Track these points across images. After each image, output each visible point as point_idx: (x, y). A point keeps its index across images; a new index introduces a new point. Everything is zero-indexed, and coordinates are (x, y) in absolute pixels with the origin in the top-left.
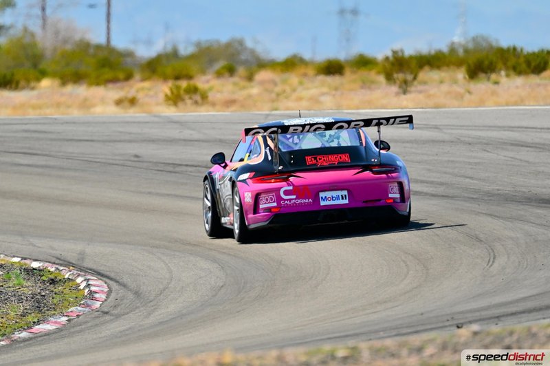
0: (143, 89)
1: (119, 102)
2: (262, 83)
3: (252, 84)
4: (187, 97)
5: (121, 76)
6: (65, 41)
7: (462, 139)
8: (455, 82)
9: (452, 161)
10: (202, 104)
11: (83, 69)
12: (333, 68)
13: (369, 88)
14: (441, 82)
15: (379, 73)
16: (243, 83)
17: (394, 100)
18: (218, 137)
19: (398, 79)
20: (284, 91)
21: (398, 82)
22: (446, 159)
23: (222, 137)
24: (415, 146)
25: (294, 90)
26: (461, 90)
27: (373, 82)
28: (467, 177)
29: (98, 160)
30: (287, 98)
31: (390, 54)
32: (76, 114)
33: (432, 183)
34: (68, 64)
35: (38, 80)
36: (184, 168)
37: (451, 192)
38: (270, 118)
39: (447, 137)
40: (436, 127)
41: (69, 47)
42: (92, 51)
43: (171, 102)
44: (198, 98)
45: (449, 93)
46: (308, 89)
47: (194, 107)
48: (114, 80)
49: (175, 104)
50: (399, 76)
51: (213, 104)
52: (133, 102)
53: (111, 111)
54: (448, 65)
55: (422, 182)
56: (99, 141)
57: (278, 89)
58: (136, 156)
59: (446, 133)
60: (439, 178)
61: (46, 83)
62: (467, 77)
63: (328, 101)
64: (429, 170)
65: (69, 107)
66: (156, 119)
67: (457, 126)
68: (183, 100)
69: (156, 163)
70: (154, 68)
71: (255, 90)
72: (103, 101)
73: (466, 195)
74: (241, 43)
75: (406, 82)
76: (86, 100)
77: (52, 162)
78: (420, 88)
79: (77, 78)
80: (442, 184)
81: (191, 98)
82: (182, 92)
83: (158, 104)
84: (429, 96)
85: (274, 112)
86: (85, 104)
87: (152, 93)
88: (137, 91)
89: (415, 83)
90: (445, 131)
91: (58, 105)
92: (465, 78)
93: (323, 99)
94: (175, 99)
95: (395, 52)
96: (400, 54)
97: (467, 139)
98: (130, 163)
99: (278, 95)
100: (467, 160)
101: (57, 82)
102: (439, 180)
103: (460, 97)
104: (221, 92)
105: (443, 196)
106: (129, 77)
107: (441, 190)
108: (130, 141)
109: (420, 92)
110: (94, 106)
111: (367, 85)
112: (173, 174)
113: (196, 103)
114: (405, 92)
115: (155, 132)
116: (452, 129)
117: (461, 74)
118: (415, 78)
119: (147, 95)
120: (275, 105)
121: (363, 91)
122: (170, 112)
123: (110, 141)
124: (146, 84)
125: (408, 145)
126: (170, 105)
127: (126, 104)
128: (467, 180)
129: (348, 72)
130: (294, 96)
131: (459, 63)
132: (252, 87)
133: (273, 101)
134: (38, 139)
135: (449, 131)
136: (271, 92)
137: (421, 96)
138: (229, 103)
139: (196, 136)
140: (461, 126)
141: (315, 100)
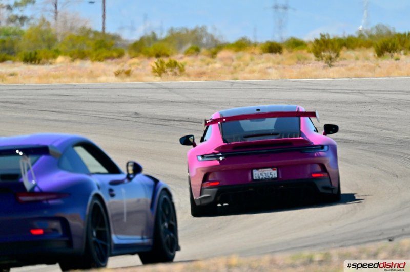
0: (134, 64)
1: (117, 74)
2: (222, 60)
3: (215, 60)
4: (168, 70)
5: (115, 54)
6: (72, 28)
7: (380, 100)
8: (367, 59)
9: (373, 117)
10: (181, 76)
11: (85, 49)
12: (273, 48)
13: (303, 63)
14: (357, 59)
15: (309, 52)
16: (209, 59)
17: (324, 72)
18: (196, 99)
19: (324, 56)
20: (239, 66)
21: (324, 59)
22: (369, 115)
23: (200, 100)
24: (345, 105)
25: (247, 65)
26: (373, 65)
27: (306, 59)
28: (384, 129)
29: (108, 116)
30: (242, 70)
31: (319, 38)
32: (86, 82)
33: (358, 133)
34: (74, 46)
35: (55, 57)
36: (172, 123)
37: (372, 140)
38: (235, 85)
39: (367, 99)
40: (360, 92)
41: (74, 33)
42: (91, 36)
43: (157, 74)
44: (176, 70)
45: (364, 66)
46: (258, 64)
47: (173, 77)
48: (111, 58)
49: (160, 75)
50: (326, 54)
51: (188, 75)
52: (128, 73)
53: (113, 79)
54: (360, 46)
55: (351, 132)
56: (108, 102)
57: (235, 63)
58: (136, 113)
59: (366, 96)
60: (363, 129)
61: (60, 59)
62: (376, 55)
63: (273, 72)
64: (355, 124)
65: (80, 77)
66: (150, 86)
67: (376, 91)
68: (165, 72)
69: (152, 118)
70: (139, 48)
71: (218, 65)
72: (104, 73)
73: (384, 142)
74: (203, 29)
75: (330, 59)
76: (92, 72)
77: (73, 118)
78: (341, 63)
79: (83, 56)
80: (366, 134)
81: (171, 71)
82: (165, 66)
83: (147, 75)
84: (350, 69)
85: (237, 81)
86: (92, 75)
87: (140, 67)
88: (130, 65)
89: (338, 59)
90: (366, 94)
91: (72, 76)
92: (374, 56)
93: (269, 70)
94: (160, 71)
95: (323, 36)
96: (327, 37)
97: (383, 101)
98: (131, 119)
99: (235, 68)
100: (383, 116)
101: (68, 59)
102: (363, 131)
103: (372, 69)
104: (192, 66)
105: (367, 143)
106: (120, 55)
107: (365, 138)
108: (132, 103)
109: (342, 66)
110: (98, 76)
111: (301, 60)
112: (165, 127)
113: (176, 74)
114: (330, 66)
115: (150, 96)
116: (372, 93)
117: (371, 53)
118: (338, 56)
119: (137, 69)
120: (235, 75)
121: (298, 65)
122: (157, 80)
123: (116, 103)
124: (135, 60)
125: (339, 105)
126: (156, 76)
127: (123, 75)
128: (384, 131)
129: (285, 51)
130: (248, 69)
131: (368, 45)
132: (215, 63)
133: (232, 73)
134: (62, 101)
135: (369, 95)
136: (230, 66)
137: (343, 69)
138: (201, 74)
139: (181, 98)
140: (378, 91)
141: (264, 72)
